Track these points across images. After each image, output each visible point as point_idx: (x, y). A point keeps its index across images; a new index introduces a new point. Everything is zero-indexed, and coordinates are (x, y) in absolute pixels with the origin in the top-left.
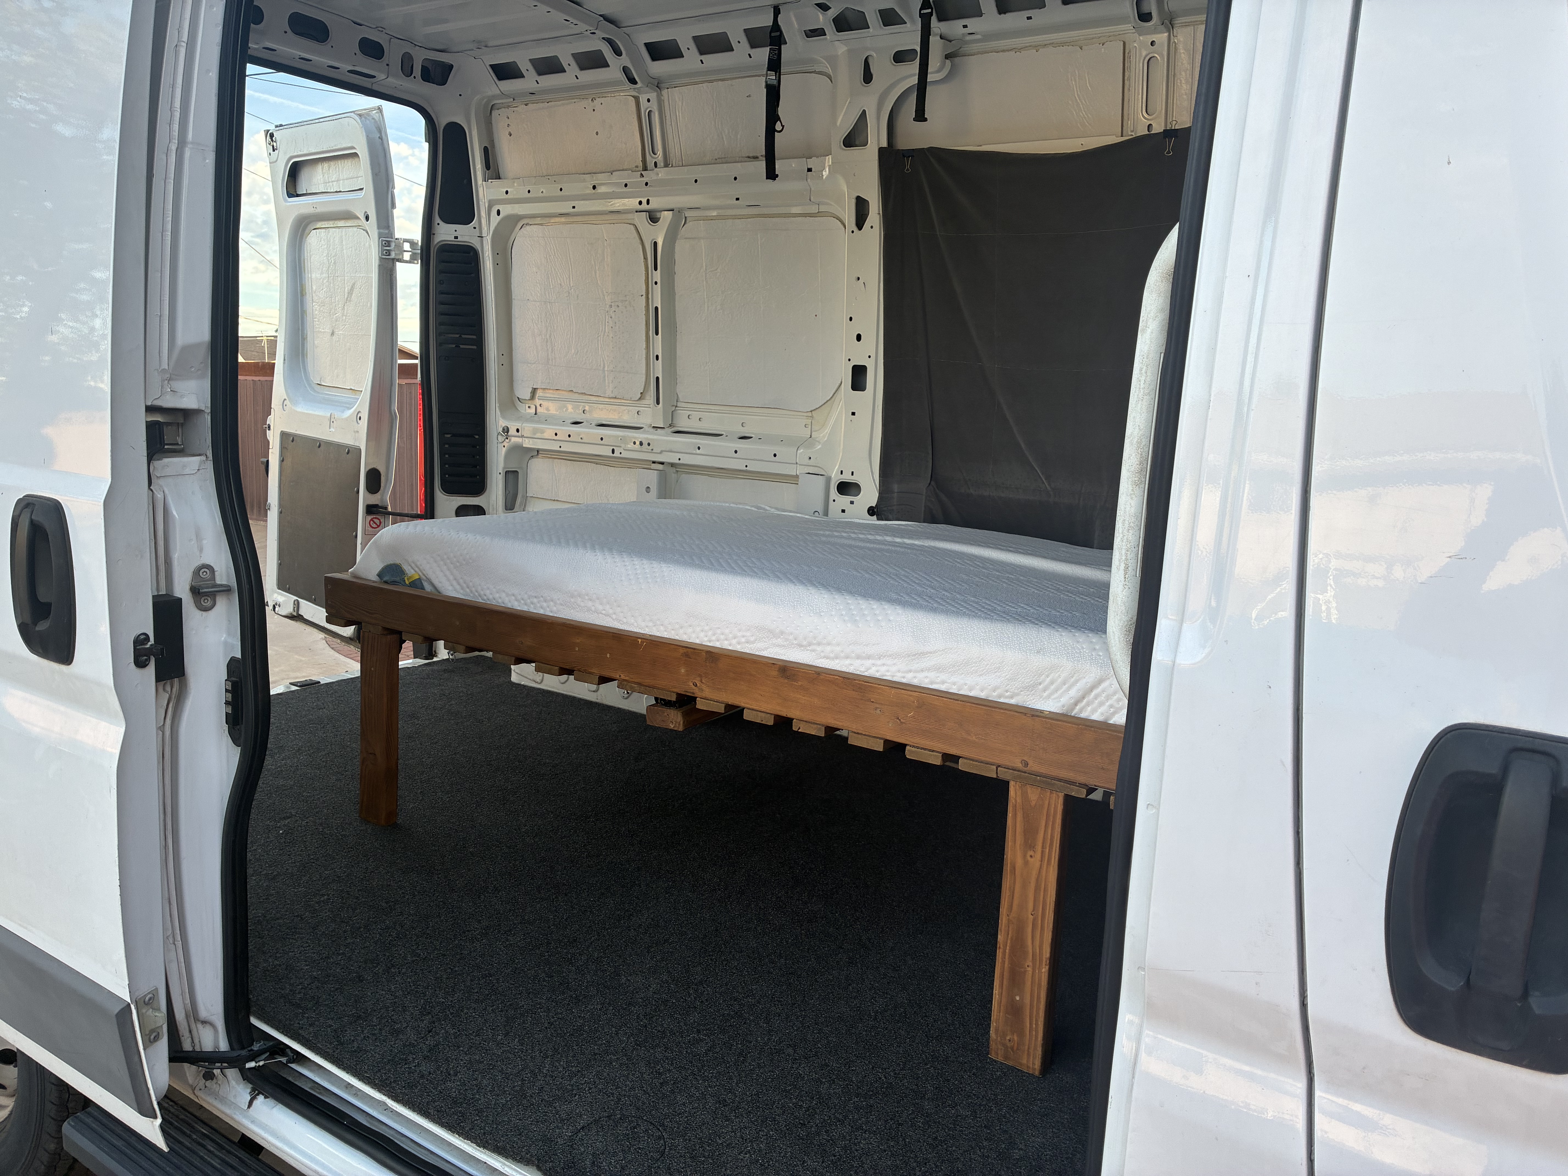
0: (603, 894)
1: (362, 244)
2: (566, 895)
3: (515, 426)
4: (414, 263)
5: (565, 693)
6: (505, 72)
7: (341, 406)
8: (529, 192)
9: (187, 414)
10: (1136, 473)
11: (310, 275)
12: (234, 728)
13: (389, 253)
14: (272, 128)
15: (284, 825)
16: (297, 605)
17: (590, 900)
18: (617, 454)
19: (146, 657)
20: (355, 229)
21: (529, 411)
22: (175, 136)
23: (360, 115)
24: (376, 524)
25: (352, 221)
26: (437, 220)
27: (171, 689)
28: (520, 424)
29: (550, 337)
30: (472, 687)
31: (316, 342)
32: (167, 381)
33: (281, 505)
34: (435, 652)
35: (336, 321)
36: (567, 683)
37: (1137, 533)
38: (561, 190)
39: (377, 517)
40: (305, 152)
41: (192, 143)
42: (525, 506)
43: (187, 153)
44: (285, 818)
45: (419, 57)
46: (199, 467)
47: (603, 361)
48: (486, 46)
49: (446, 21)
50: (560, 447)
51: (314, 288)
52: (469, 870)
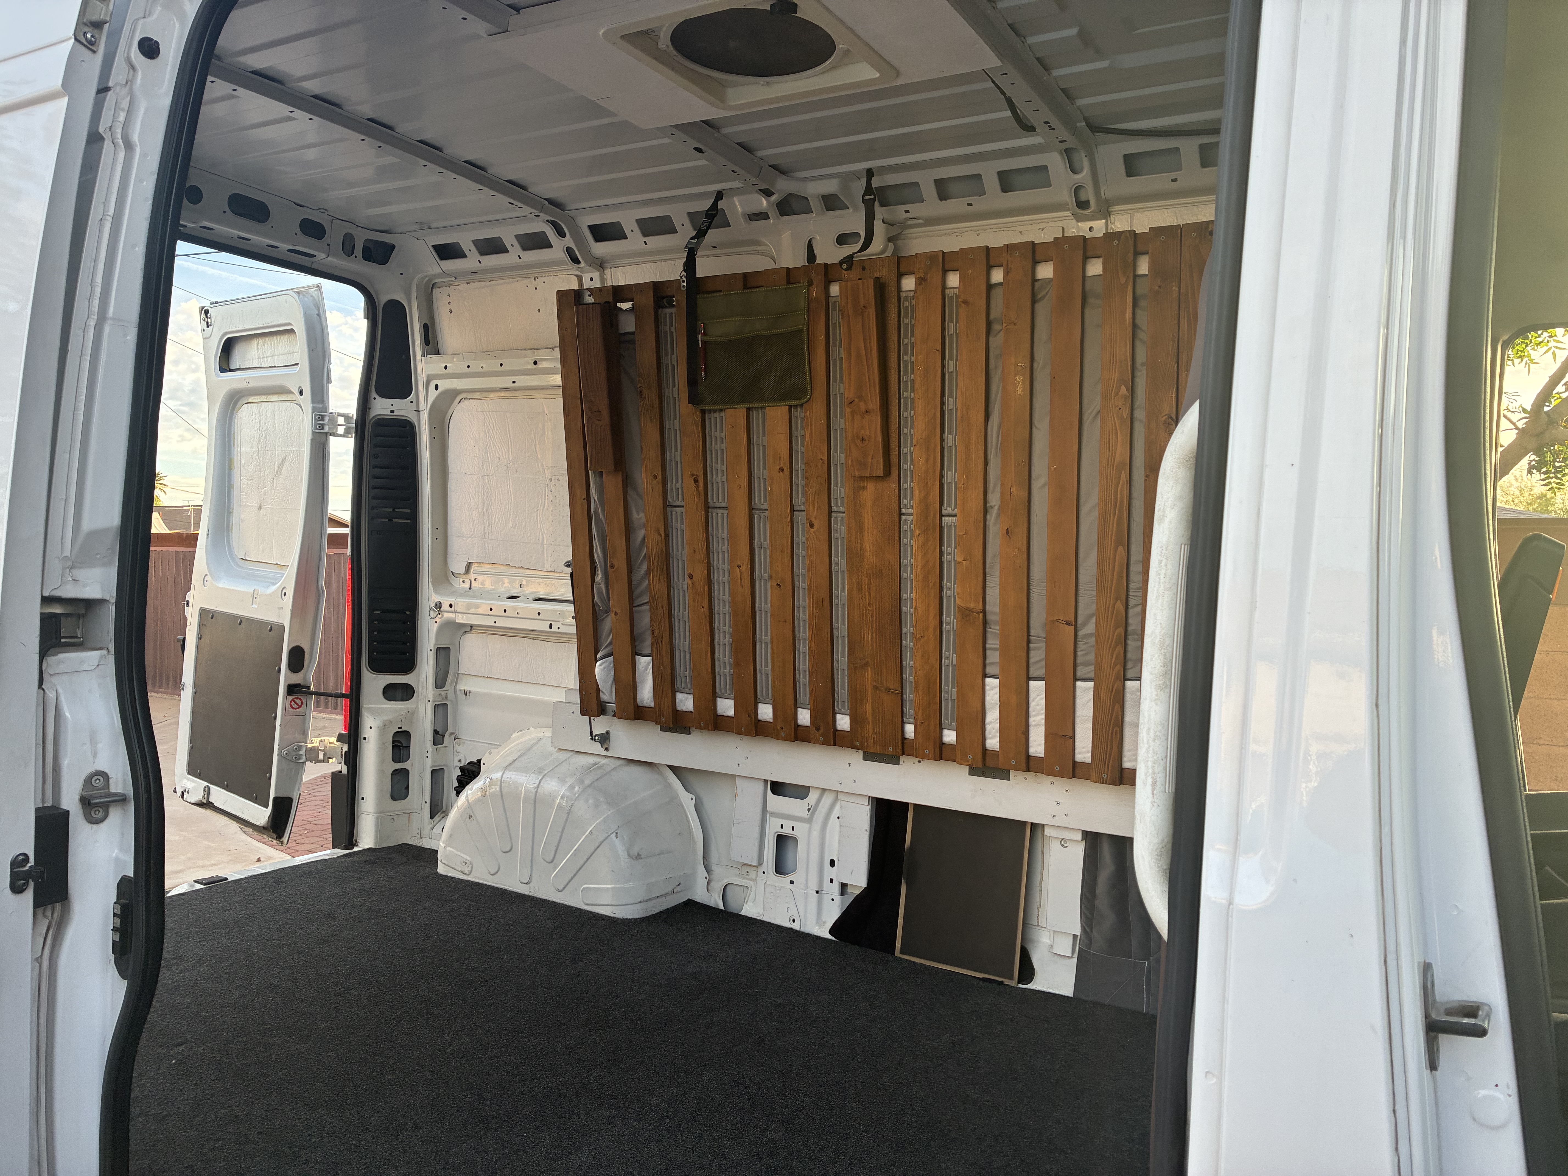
0: (537, 1127)
1: (295, 418)
2: (496, 1130)
3: (448, 601)
4: (348, 437)
5: (495, 885)
6: (446, 252)
7: (265, 582)
8: (468, 367)
9: (89, 605)
10: (1160, 676)
11: (239, 449)
12: (121, 958)
13: (322, 427)
14: (207, 305)
15: (178, 1053)
16: (207, 791)
17: (523, 1135)
18: (554, 629)
19: (23, 882)
20: (288, 403)
21: (463, 585)
22: (94, 312)
23: (298, 293)
24: (297, 704)
25: (286, 395)
26: (374, 394)
27: (52, 915)
28: (454, 600)
29: (487, 510)
30: (395, 880)
31: (242, 516)
32: (68, 570)
33: (195, 685)
34: (356, 841)
35: (265, 495)
36: (497, 875)
37: (1164, 744)
38: (501, 365)
39: (300, 697)
40: (241, 328)
41: (113, 319)
42: (456, 684)
43: (107, 329)
44: (179, 1045)
45: (361, 238)
46: (99, 662)
47: (542, 534)
48: (429, 228)
49: (389, 204)
50: (495, 622)
51: (243, 462)
52: (386, 1102)
